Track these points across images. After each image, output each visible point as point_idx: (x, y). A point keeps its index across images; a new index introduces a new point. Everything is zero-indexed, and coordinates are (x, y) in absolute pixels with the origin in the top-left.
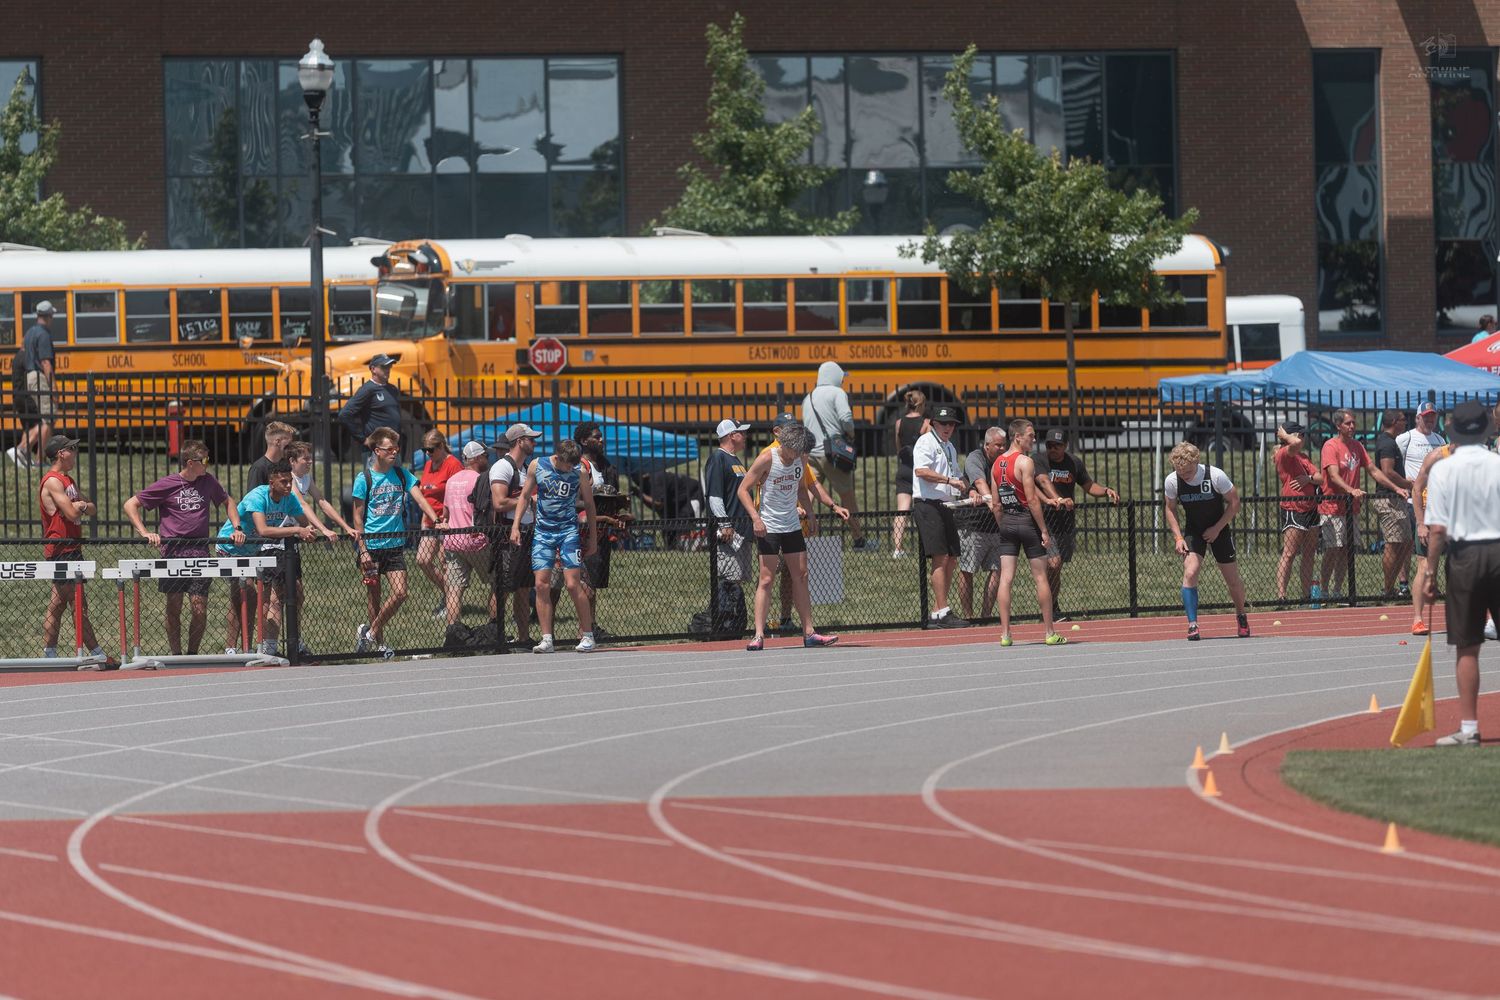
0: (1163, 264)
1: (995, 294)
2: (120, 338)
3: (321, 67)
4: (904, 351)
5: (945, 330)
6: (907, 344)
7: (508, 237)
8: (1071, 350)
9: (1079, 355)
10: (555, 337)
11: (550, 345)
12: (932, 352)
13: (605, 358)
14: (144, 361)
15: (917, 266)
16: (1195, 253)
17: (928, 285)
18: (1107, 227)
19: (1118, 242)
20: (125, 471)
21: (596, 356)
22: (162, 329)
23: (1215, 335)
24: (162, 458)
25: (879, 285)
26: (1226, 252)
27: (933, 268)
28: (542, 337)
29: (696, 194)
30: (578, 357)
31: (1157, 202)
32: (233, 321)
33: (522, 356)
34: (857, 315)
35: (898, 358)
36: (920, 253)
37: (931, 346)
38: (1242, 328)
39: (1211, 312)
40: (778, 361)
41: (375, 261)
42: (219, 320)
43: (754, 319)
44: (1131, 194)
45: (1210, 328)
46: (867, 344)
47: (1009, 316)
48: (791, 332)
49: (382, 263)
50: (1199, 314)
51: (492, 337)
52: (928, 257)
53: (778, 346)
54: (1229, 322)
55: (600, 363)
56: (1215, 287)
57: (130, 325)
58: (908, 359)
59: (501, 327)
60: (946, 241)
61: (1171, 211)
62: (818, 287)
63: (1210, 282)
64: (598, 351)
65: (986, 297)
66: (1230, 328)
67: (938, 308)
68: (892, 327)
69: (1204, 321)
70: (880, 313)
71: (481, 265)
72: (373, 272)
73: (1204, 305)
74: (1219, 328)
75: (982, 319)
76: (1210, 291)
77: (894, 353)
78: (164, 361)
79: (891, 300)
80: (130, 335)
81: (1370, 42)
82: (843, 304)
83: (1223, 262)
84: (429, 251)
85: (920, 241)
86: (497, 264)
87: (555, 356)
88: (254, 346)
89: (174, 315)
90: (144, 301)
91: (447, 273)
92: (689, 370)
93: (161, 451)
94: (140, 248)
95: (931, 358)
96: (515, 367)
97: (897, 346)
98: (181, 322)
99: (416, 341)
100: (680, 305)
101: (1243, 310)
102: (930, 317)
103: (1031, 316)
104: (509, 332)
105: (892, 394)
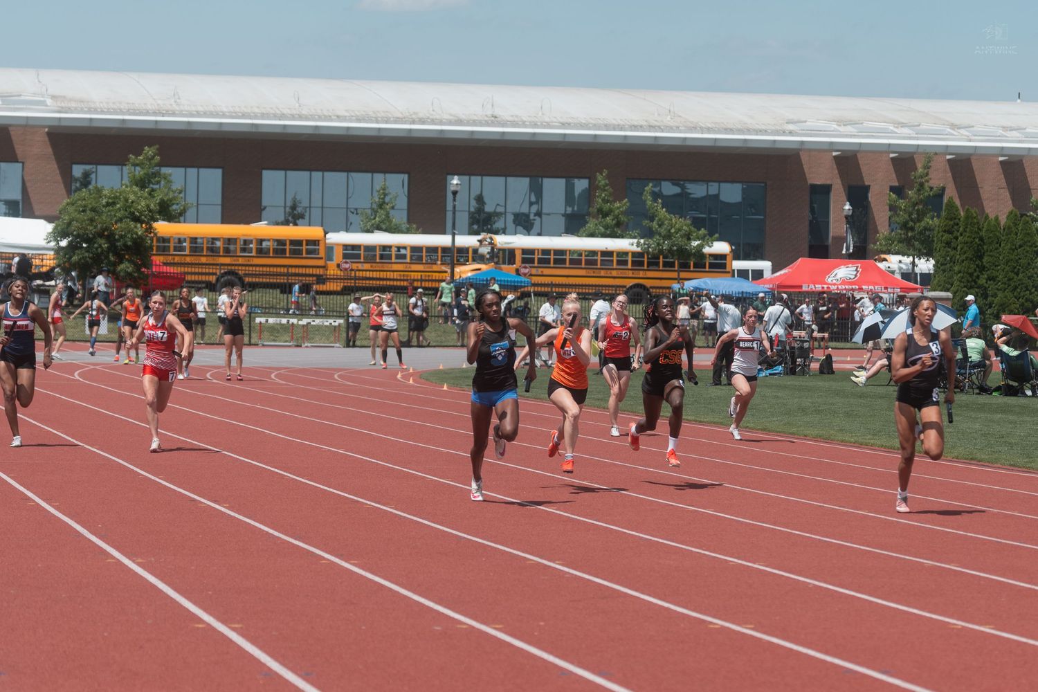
0: (707, 250)
1: (661, 257)
2: (408, 260)
3: (457, 184)
4: (633, 273)
5: (645, 267)
6: (634, 271)
7: (517, 235)
8: (679, 275)
9: (681, 277)
10: (527, 265)
11: (525, 267)
12: (641, 274)
13: (542, 272)
14: (414, 267)
15: (635, 249)
16: (721, 247)
17: (640, 255)
18: (689, 239)
19: (695, 243)
20: (402, 299)
21: (540, 271)
22: (420, 258)
23: (729, 272)
24: (405, 295)
25: (626, 253)
26: (733, 248)
27: (639, 249)
28: (524, 265)
29: (591, 224)
30: (534, 271)
31: (706, 232)
32: (442, 256)
33: (517, 271)
34: (619, 262)
35: (631, 275)
36: (635, 245)
37: (641, 272)
38: (738, 270)
39: (727, 266)
40: (595, 275)
41: (479, 241)
42: (438, 256)
43: (588, 262)
44: (699, 230)
45: (727, 270)
46: (621, 271)
47: (665, 264)
48: (599, 266)
49: (480, 241)
50: (723, 266)
51: (509, 264)
52: (638, 246)
53: (595, 270)
54: (733, 268)
55: (540, 273)
56: (729, 258)
57: (411, 256)
58: (634, 276)
59: (512, 262)
60: (642, 241)
61: (711, 235)
62: (607, 254)
63: (728, 257)
64: (540, 270)
65: (659, 259)
66: (734, 270)
67: (643, 261)
68: (630, 266)
69: (725, 268)
70: (626, 263)
71: (506, 243)
72: (478, 243)
73: (726, 263)
74: (730, 270)
75: (657, 264)
76: (728, 259)
77: (630, 274)
78: (420, 267)
79: (630, 259)
80: (411, 259)
81: (828, 182)
82: (615, 258)
83: (732, 251)
84: (491, 239)
85: (635, 241)
86: (511, 243)
87: (526, 271)
88: (441, 264)
89: (424, 254)
90: (416, 250)
91: (496, 245)
92: (567, 276)
93: (405, 293)
94: (419, 233)
95: (641, 276)
96: (514, 273)
97: (631, 272)
98: (426, 256)
99: (486, 264)
100: (564, 257)
101: (738, 265)
102: (641, 264)
103: (672, 265)
104: (514, 263)
105: (628, 287)
